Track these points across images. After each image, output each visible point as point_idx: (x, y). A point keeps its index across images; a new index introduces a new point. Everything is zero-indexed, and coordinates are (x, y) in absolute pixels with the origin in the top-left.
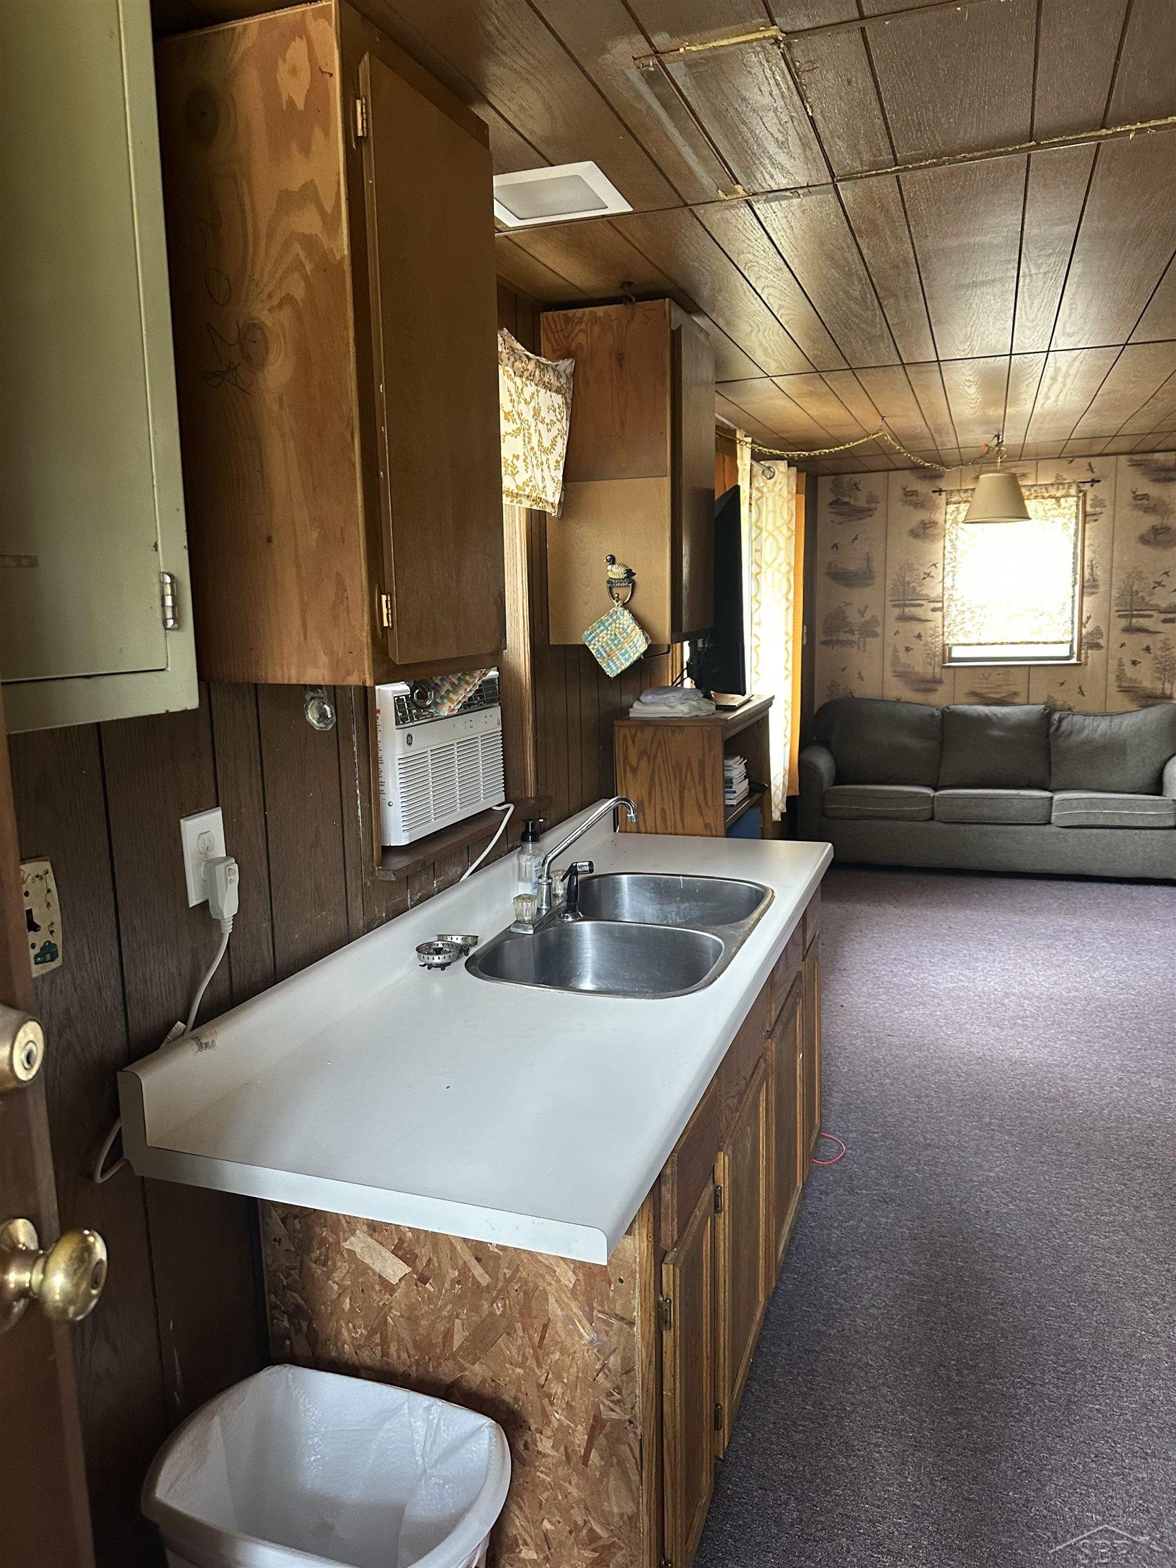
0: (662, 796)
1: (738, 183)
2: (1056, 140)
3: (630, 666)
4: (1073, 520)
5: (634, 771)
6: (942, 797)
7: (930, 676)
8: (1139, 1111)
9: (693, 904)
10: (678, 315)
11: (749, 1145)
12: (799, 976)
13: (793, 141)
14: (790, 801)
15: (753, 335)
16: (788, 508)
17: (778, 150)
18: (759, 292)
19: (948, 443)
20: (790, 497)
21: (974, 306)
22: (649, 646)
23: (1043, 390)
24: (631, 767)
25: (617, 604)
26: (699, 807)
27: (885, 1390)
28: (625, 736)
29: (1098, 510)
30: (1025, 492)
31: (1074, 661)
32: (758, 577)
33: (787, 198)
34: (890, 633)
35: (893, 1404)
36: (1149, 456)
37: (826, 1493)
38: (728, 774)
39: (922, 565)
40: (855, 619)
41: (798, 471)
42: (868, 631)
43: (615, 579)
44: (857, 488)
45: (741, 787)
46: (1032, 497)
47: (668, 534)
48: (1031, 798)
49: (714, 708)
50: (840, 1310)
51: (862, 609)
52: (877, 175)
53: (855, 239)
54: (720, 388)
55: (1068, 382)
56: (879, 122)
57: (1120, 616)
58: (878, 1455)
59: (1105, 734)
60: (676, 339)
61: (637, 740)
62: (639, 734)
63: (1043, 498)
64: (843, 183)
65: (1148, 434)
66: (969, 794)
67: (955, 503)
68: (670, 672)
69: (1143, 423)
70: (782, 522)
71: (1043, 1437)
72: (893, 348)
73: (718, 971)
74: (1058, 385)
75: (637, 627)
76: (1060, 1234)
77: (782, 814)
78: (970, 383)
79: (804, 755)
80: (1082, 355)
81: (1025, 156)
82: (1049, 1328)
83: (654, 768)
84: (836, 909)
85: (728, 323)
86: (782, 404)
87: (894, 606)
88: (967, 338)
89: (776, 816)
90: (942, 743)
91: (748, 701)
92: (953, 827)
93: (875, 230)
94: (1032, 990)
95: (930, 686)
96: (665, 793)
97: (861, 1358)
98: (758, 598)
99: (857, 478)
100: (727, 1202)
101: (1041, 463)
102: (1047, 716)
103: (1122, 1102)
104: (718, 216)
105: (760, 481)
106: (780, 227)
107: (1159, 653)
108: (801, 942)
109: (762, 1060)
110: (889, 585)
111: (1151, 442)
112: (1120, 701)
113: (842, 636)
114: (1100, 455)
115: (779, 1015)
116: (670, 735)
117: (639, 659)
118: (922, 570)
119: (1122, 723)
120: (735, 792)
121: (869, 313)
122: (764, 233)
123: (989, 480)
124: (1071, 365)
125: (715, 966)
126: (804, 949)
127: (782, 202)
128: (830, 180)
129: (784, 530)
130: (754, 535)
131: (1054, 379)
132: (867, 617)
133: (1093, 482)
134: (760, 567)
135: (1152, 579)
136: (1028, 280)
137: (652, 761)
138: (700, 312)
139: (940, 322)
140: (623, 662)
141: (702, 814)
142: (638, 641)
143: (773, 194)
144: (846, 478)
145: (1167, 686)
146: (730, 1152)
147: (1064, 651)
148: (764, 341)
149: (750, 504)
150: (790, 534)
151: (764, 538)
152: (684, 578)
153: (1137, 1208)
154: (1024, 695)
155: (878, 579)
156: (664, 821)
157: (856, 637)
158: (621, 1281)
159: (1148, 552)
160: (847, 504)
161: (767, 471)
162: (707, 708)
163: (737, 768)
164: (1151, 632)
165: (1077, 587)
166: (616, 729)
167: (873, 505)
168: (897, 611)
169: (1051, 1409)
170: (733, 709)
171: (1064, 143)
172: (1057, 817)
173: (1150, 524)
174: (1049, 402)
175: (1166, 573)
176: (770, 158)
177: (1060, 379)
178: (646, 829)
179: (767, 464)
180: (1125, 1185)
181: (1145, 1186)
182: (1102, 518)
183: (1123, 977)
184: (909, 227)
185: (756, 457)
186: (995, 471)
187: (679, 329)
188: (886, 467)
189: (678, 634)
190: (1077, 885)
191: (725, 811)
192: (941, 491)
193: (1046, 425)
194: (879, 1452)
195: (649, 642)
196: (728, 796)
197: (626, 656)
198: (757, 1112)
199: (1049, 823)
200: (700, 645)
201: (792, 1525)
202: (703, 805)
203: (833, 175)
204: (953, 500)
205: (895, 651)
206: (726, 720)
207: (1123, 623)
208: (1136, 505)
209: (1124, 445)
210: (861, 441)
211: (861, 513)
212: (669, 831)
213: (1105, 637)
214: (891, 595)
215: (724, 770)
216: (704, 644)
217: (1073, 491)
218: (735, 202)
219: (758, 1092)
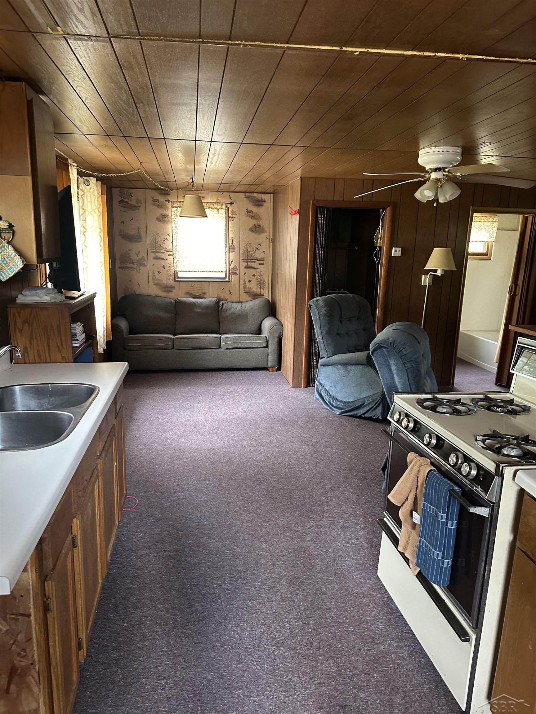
0: (38, 344)
1: (59, 26)
2: (211, 41)
3: (14, 275)
4: (224, 219)
5: (21, 331)
6: (177, 338)
7: (169, 285)
8: (257, 462)
9: (57, 398)
10: (31, 94)
11: (90, 512)
12: (113, 427)
13: (86, 9)
14: (108, 343)
15: (74, 110)
16: (98, 201)
17: (79, 12)
18: (75, 88)
19: (171, 179)
20: (98, 196)
21: (179, 114)
22: (24, 265)
23: (210, 159)
24: (19, 329)
25: (4, 242)
26: (59, 348)
27: (159, 606)
28: (14, 313)
29: (234, 216)
30: (205, 205)
31: (227, 280)
32: (85, 233)
33: (86, 40)
34: (151, 264)
35: (163, 611)
36: (252, 195)
37: (134, 661)
38: (73, 331)
39: (163, 234)
40: (134, 257)
41: (102, 184)
42: (141, 263)
43: (2, 228)
44: (131, 196)
45: (81, 337)
46: (207, 208)
47: (32, 207)
48: (213, 337)
49: (64, 298)
50: (138, 576)
51: (137, 253)
52: (130, 38)
53: (122, 69)
54: (57, 135)
55: (220, 157)
56: (130, 10)
57: (243, 262)
58: (157, 636)
59: (240, 310)
60: (30, 104)
61: (21, 314)
62: (22, 311)
63: (212, 208)
64: (114, 39)
65: (251, 185)
66: (188, 337)
67: (175, 207)
68: (39, 279)
69: (249, 180)
70: (95, 207)
71: (225, 607)
72: (143, 129)
73: (70, 431)
74: (216, 158)
75: (17, 255)
76: (230, 519)
77: (104, 350)
78: (179, 152)
79: (114, 321)
80: (225, 145)
81: (198, 45)
82: (227, 560)
83: (32, 330)
84: (131, 392)
85: (59, 102)
86: (91, 148)
87: (152, 252)
88: (177, 129)
89: (101, 350)
90: (176, 315)
91: (82, 295)
92: (182, 351)
93: (131, 68)
94: (215, 418)
95: (169, 289)
96: (39, 342)
97: (149, 595)
98: (85, 244)
99: (131, 191)
100: (79, 541)
101: (211, 193)
102: (218, 303)
103: (251, 459)
104: (49, 42)
105: (82, 186)
106: (83, 55)
107: (258, 277)
108: (114, 410)
109: (95, 470)
110: (149, 242)
111: (253, 188)
112: (245, 297)
113: (129, 265)
114: (233, 192)
115: (104, 447)
116: (40, 311)
117: (19, 272)
118: (163, 237)
119: (246, 306)
120: (78, 340)
121: (131, 109)
122: (75, 56)
123: (189, 198)
124: (220, 149)
125: (69, 428)
126: (115, 414)
127: (84, 42)
128: (107, 36)
129: (97, 211)
130: (81, 213)
131: (214, 155)
132: (140, 256)
133: (232, 203)
134: (86, 229)
135: (255, 246)
136: (201, 106)
137: (30, 326)
138: (43, 93)
139: (164, 120)
140: (10, 273)
141: (60, 352)
142: (18, 262)
143: (78, 37)
144: (126, 190)
145: (262, 290)
146: (80, 517)
147: (222, 275)
148: (79, 115)
149: (78, 197)
150: (99, 214)
151: (86, 215)
152: (43, 230)
153: (258, 502)
154: (208, 294)
155: (144, 239)
156: (39, 356)
157: (135, 266)
158: (22, 596)
159: (253, 235)
160: (127, 202)
161: (86, 182)
162: (60, 298)
163: (78, 328)
164: (255, 269)
165: (227, 249)
166: (9, 309)
167: (139, 204)
168: (153, 255)
169: (228, 594)
170: (74, 298)
171: (214, 43)
172: (223, 345)
173: (253, 224)
174: (213, 165)
175: (260, 244)
176: (75, 15)
177: (217, 155)
178: (29, 361)
179: (86, 178)
180: (253, 493)
181: (260, 492)
182: (235, 219)
183: (250, 408)
184: (147, 69)
185: (80, 174)
186: (192, 194)
187: (32, 100)
188: (144, 187)
189: (41, 259)
190: (231, 372)
191: (73, 350)
192: (169, 201)
193: (211, 176)
194: (158, 635)
195: (25, 263)
196: (74, 342)
197: (12, 270)
198: (94, 495)
199: (220, 348)
200: (55, 266)
201: (119, 681)
202: (60, 347)
203: (108, 34)
204: (175, 205)
205: (154, 273)
206: (71, 304)
207: (245, 264)
208: (248, 215)
209: (242, 188)
210: (131, 173)
211: (135, 208)
212: (42, 361)
213: (238, 270)
214: (150, 247)
215: (71, 330)
216: (57, 265)
217: (224, 206)
218: (57, 36)
219: (94, 485)
